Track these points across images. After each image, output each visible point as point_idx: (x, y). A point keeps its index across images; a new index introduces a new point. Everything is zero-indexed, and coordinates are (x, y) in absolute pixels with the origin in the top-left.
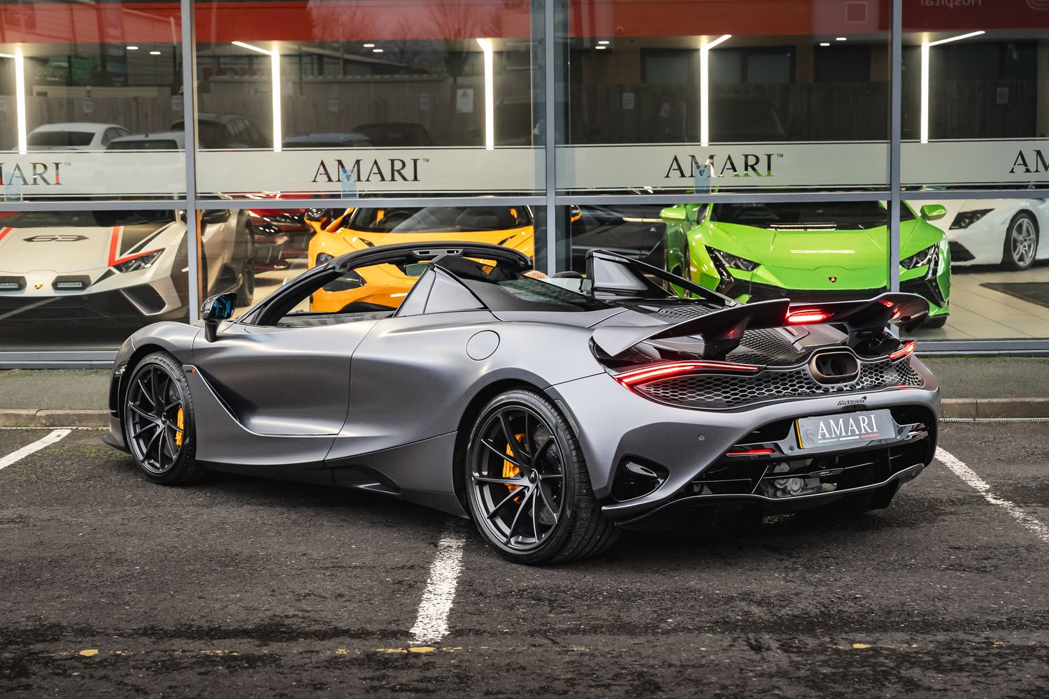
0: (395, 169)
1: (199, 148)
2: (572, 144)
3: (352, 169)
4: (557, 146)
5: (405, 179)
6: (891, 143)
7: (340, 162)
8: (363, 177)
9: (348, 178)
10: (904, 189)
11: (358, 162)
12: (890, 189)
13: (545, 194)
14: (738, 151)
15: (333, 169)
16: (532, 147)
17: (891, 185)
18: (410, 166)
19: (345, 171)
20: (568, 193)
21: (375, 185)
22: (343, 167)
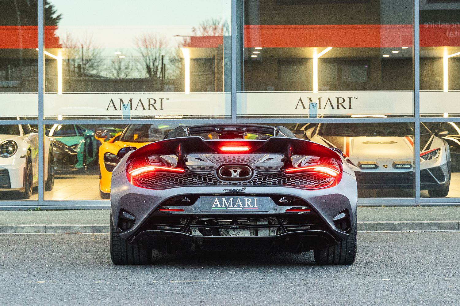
0: (151, 104)
1: (45, 92)
2: (245, 91)
3: (127, 103)
4: (237, 92)
5: (156, 109)
6: (414, 92)
7: (121, 100)
8: (134, 108)
9: (125, 108)
10: (421, 116)
11: (131, 100)
12: (414, 116)
13: (231, 118)
14: (334, 95)
15: (117, 104)
16: (223, 92)
17: (415, 114)
18: (159, 102)
19: (124, 105)
20: (242, 117)
21: (140, 112)
22: (123, 102)
